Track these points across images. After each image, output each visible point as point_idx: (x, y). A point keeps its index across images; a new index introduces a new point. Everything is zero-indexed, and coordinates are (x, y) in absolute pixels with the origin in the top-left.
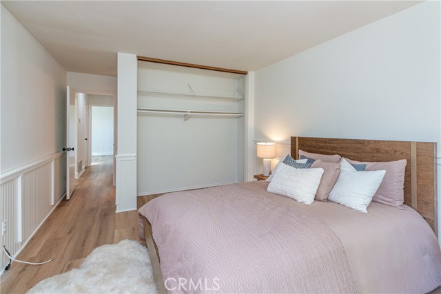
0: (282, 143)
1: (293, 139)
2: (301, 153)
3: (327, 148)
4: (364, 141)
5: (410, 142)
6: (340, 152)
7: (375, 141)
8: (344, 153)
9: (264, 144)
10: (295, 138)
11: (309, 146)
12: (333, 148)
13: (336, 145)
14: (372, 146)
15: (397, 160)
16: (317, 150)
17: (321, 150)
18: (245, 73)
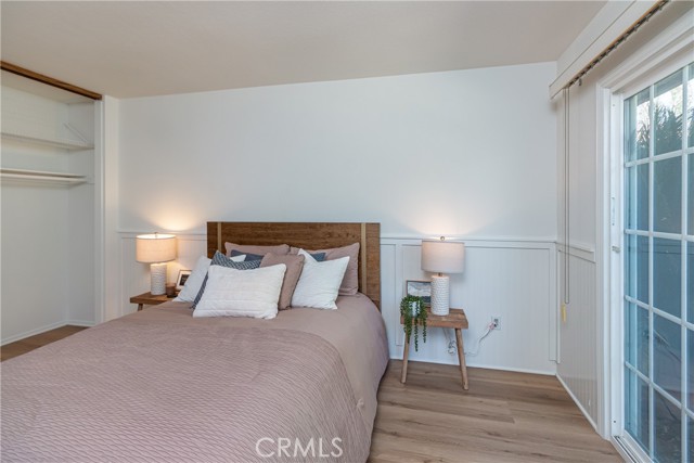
0: (187, 234)
1: (212, 227)
2: (229, 246)
3: (268, 236)
4: (316, 224)
5: (360, 224)
6: (286, 241)
7: (328, 224)
8: (292, 241)
9: (152, 236)
10: (216, 224)
11: (241, 236)
12: (277, 236)
13: (280, 232)
14: (325, 230)
15: (349, 244)
16: (253, 240)
17: (260, 240)
18: (96, 97)
